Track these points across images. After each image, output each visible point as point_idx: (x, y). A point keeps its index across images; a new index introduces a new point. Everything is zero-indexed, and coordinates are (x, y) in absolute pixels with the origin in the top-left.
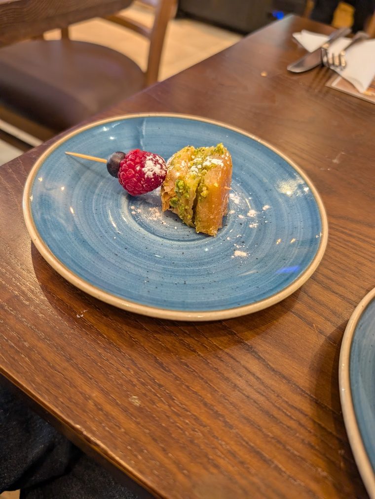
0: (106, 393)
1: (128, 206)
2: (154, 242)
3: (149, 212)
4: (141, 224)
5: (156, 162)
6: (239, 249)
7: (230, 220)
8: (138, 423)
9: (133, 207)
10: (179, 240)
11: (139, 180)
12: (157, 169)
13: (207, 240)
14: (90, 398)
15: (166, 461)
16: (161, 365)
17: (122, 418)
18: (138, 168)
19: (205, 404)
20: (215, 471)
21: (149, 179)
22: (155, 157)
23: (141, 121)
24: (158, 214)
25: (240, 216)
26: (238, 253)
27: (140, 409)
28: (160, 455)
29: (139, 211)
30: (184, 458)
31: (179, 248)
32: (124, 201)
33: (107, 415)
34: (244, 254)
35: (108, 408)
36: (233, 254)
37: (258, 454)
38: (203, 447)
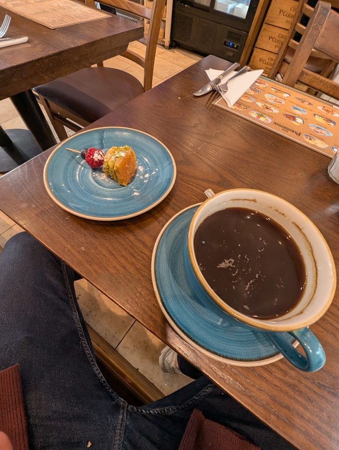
0: (72, 246)
1: (92, 172)
2: (100, 189)
3: (101, 175)
4: (96, 181)
5: (99, 154)
6: (136, 192)
7: (136, 179)
8: (82, 256)
9: (94, 173)
10: (111, 188)
11: (93, 162)
12: (99, 157)
13: (123, 188)
14: (66, 247)
15: (90, 268)
16: (95, 236)
17: (77, 254)
18: (91, 157)
19: (109, 251)
20: (107, 272)
21: (96, 162)
22: (99, 152)
23: (103, 131)
24: (104, 176)
25: (141, 177)
26: (135, 194)
27: (84, 252)
28: (88, 267)
29: (97, 175)
30: (97, 268)
31: (110, 191)
32: (91, 170)
33: (71, 253)
34: (138, 194)
35: (73, 251)
36: (133, 194)
37: (124, 267)
38: (104, 264)
